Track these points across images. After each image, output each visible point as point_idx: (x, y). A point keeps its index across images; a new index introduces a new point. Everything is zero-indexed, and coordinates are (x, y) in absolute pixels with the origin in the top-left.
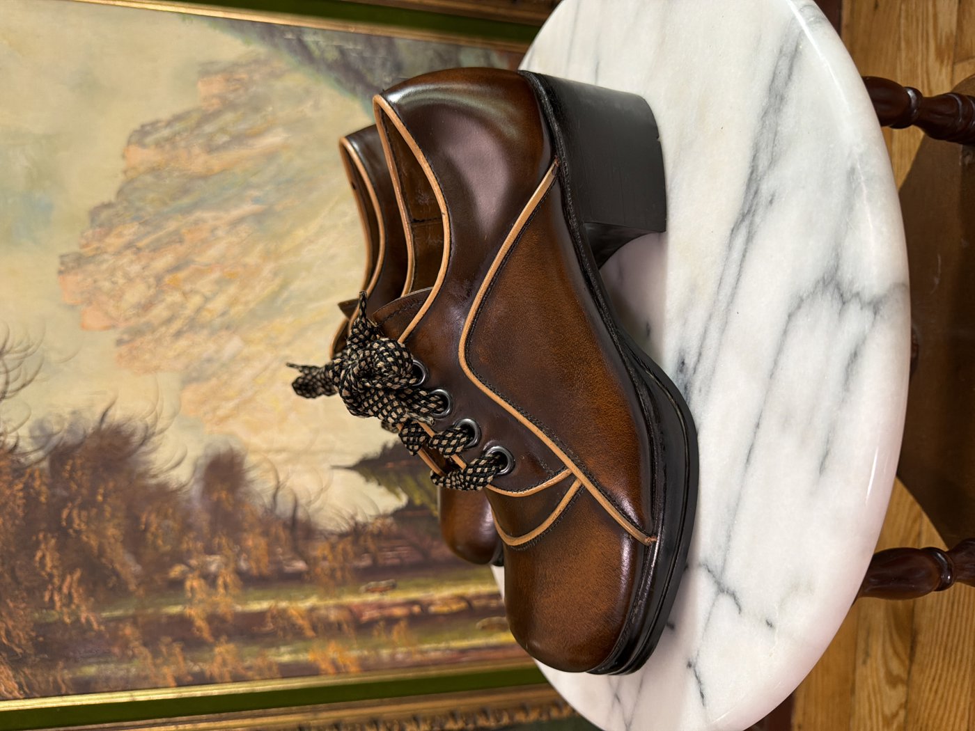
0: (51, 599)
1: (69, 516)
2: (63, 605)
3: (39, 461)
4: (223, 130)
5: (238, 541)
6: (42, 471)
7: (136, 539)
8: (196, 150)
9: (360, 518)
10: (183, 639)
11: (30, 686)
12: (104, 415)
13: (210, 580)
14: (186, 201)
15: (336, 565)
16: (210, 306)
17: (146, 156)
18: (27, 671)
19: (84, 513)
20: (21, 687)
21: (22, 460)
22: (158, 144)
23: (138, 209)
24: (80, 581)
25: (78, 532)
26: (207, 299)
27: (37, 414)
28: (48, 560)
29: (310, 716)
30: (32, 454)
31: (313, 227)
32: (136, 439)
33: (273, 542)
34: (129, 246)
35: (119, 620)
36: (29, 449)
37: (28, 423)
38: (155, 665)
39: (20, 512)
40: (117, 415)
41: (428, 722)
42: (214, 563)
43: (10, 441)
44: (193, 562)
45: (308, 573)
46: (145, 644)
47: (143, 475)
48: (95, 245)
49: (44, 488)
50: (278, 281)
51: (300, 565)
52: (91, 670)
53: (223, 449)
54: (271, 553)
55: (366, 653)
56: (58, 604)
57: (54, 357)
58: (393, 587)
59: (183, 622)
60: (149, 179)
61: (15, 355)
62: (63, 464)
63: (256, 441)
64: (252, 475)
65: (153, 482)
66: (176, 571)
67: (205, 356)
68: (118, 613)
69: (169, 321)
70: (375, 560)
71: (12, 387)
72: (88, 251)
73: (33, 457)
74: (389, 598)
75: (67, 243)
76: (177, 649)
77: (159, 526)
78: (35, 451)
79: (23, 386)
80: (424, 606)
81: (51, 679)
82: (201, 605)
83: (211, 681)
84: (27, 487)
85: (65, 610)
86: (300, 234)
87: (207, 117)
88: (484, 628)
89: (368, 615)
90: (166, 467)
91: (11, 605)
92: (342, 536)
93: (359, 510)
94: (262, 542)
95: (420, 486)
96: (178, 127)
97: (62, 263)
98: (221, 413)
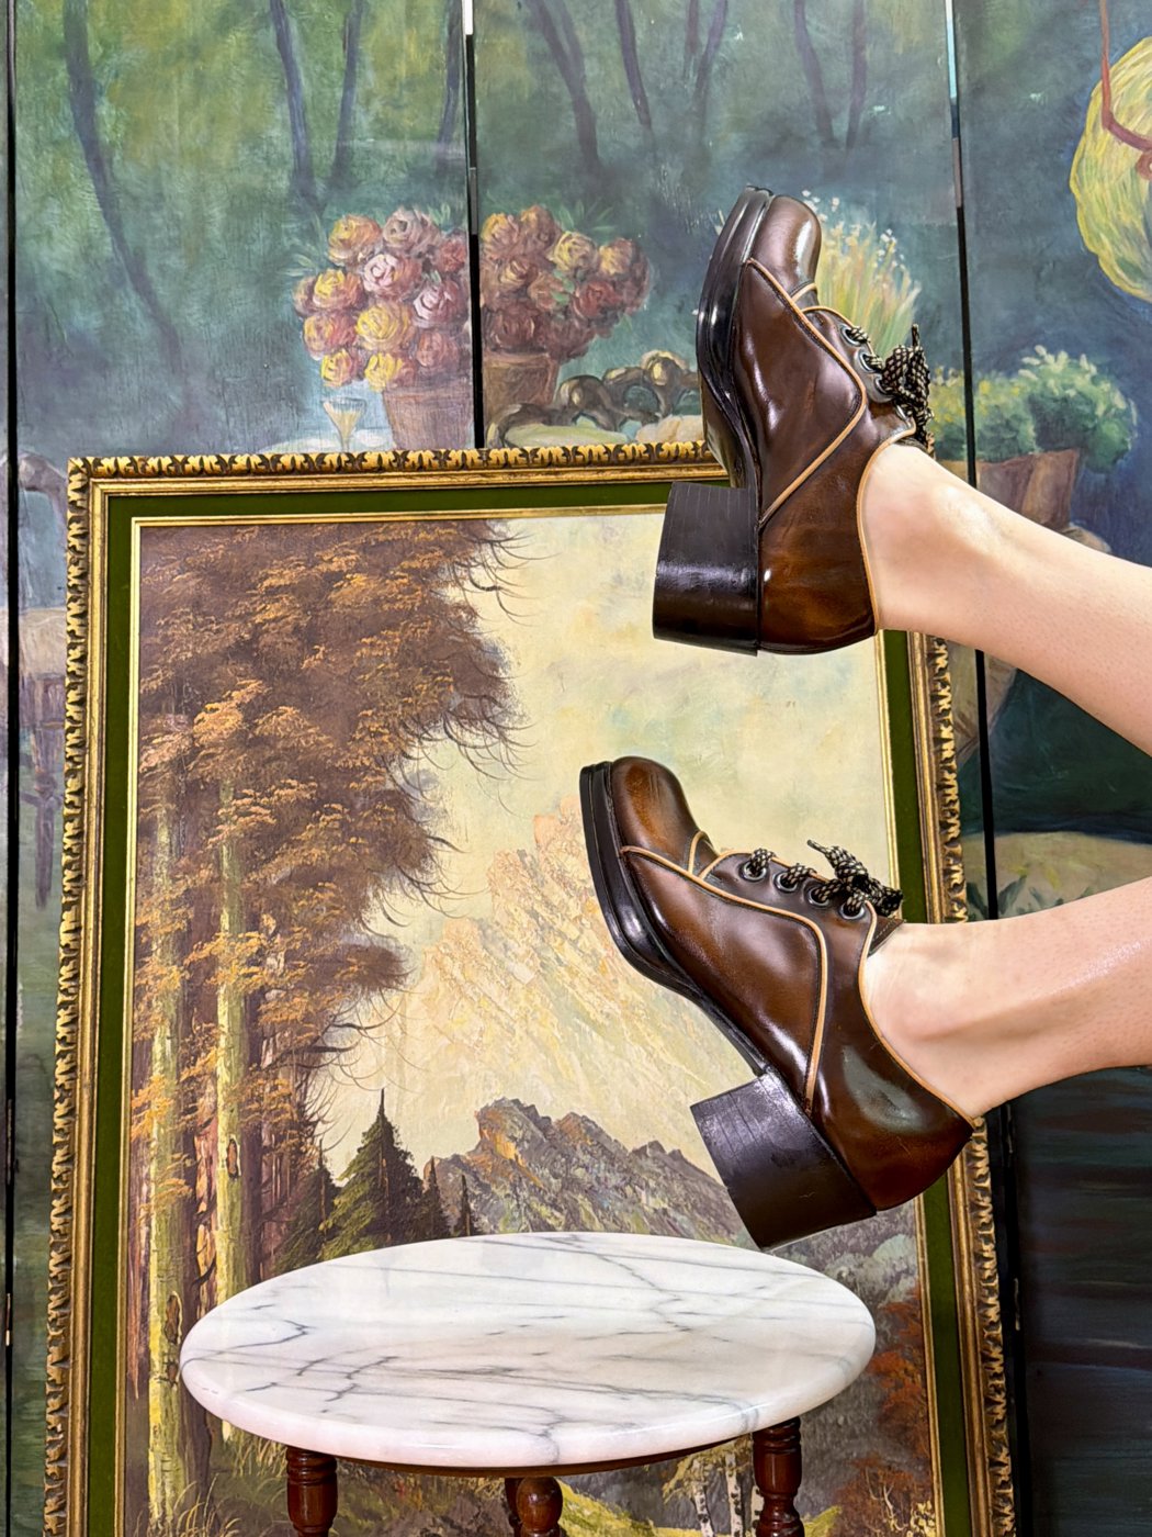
0: (246, 796)
1: (335, 811)
2: (238, 808)
3: (394, 781)
5: (299, 986)
6: (383, 783)
7: (308, 878)
9: (320, 1128)
10: (190, 932)
11: (151, 778)
12: (443, 841)
13: (257, 959)
15: (266, 1101)
16: (567, 945)
18: (168, 775)
19: (337, 825)
20: (150, 769)
21: (394, 764)
24: (263, 823)
25: (317, 820)
26: (574, 943)
27: (442, 776)
28: (290, 791)
29: (87, 1079)
30: (400, 774)
31: (667, 1058)
32: (418, 875)
33: (298, 1027)
35: (218, 865)
36: (406, 770)
37: (433, 768)
38: (163, 903)
39: (339, 763)
40: (442, 854)
41: (61, 1228)
42: (275, 962)
43: (414, 752)
44: (278, 939)
45: (259, 1068)
46: (187, 891)
47: (377, 882)
49: (364, 785)
50: (601, 1019)
51: (268, 1060)
52: (163, 837)
53: (406, 967)
54: (284, 1025)
55: (153, 1145)
56: (239, 802)
57: (504, 790)
58: (233, 1176)
59: (211, 931)
61: (503, 753)
62: (390, 803)
63: (415, 1002)
64: (376, 999)
65: (370, 894)
66: (269, 922)
67: (511, 942)
68: (226, 864)
69: (548, 904)
70: (268, 1149)
71: (471, 752)
73: (398, 774)
74: (220, 1171)
76: (181, 925)
77: (320, 901)
78: (404, 777)
79: (472, 762)
80: (206, 1218)
81: (158, 798)
82: (227, 950)
83: (139, 963)
84: (367, 769)
85: (233, 809)
86: (658, 1043)
88: (171, 1298)
89: (200, 1144)
90: (385, 905)
91: (241, 758)
92: (301, 1107)
93: (329, 1125)
94: (299, 1016)
95: (357, 1202)
98: (448, 961)
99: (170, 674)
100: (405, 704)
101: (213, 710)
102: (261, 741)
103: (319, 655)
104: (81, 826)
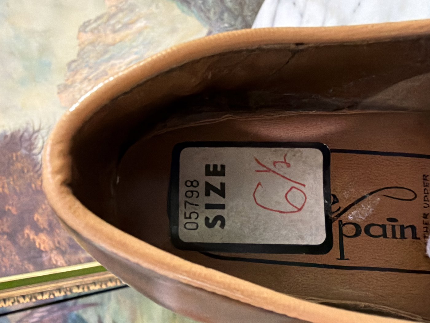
4: (119, 22)
8: (108, 32)
14: (107, 56)
17: (87, 37)
22: (92, 31)
23: (87, 62)
34: (85, 78)
48: (71, 79)
60: (90, 48)
61: (45, 130)
72: (69, 83)
75: (60, 79)
87: (112, 16)
96: (99, 22)
97: (59, 89)
99: (26, 262)
100: (28, 171)
101: (40, 244)
102: (50, 225)
103: (10, 208)
104: (91, 284)
